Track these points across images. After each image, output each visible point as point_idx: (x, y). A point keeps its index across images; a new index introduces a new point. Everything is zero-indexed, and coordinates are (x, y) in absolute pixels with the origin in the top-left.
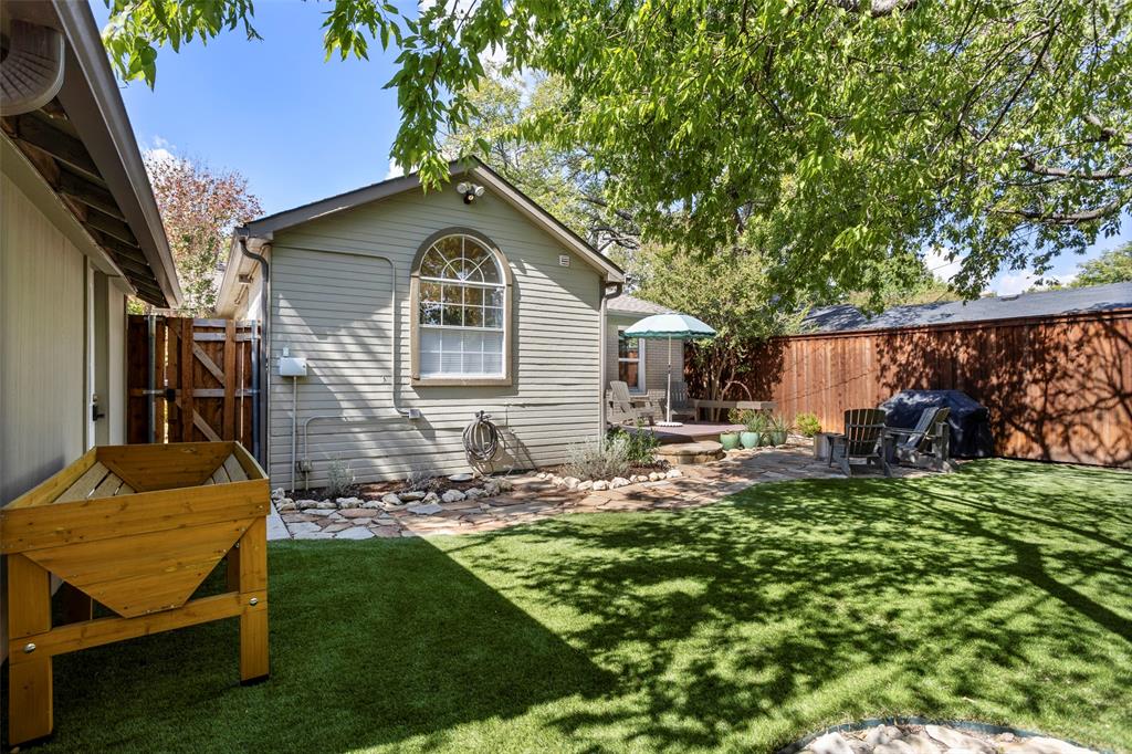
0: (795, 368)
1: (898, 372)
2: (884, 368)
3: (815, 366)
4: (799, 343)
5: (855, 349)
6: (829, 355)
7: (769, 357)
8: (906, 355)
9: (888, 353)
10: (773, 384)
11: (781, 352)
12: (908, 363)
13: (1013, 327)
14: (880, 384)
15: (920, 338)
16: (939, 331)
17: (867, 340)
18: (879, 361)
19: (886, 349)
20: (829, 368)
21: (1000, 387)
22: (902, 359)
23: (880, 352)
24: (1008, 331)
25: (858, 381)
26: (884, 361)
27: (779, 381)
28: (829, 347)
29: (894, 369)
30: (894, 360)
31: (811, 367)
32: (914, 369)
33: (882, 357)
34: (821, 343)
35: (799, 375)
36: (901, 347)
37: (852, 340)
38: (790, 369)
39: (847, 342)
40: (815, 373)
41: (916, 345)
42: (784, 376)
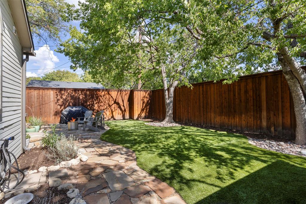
1: (63, 101)
2: (58, 100)
5: (47, 94)
6: (36, 95)
8: (65, 96)
9: (59, 95)
12: (66, 99)
13: (92, 91)
14: (57, 105)
15: (70, 92)
16: (75, 90)
17: (52, 91)
18: (56, 98)
19: (59, 94)
21: (89, 105)
22: (64, 97)
23: (57, 95)
24: (91, 92)
26: (58, 98)
29: (62, 100)
30: (61, 97)
32: (68, 100)
33: (57, 96)
34: (32, 91)
36: (64, 94)
37: (46, 91)
41: (69, 93)
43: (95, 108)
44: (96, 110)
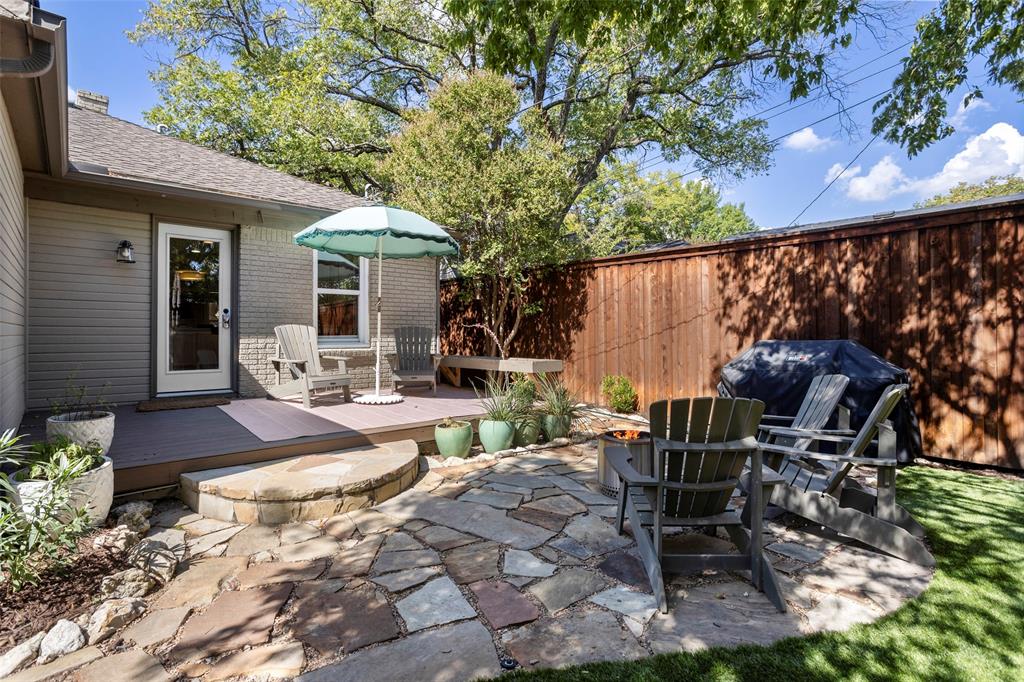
0: (602, 307)
1: (750, 310)
2: (729, 303)
3: (629, 304)
4: (608, 270)
5: (686, 276)
6: (649, 286)
7: (567, 293)
8: (762, 282)
9: (735, 277)
10: (572, 332)
11: (584, 286)
12: (767, 293)
13: (951, 228)
14: (723, 329)
15: (785, 253)
16: (818, 241)
17: (704, 262)
18: (721, 291)
19: (732, 272)
20: (649, 306)
21: (922, 335)
22: (757, 286)
23: (724, 277)
24: (942, 234)
25: (691, 326)
26: (728, 293)
27: (580, 327)
28: (649, 275)
29: (744, 304)
30: (743, 289)
31: (624, 305)
32: (776, 303)
33: (726, 284)
34: (639, 268)
35: (608, 318)
36: (756, 269)
37: (681, 262)
38: (596, 309)
39: (674, 265)
40: (629, 314)
41: (780, 264)
42: (587, 320)
43: (976, 360)
44: (987, 375)
